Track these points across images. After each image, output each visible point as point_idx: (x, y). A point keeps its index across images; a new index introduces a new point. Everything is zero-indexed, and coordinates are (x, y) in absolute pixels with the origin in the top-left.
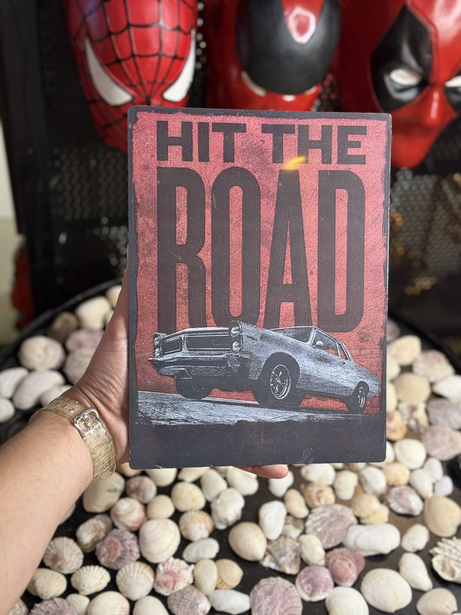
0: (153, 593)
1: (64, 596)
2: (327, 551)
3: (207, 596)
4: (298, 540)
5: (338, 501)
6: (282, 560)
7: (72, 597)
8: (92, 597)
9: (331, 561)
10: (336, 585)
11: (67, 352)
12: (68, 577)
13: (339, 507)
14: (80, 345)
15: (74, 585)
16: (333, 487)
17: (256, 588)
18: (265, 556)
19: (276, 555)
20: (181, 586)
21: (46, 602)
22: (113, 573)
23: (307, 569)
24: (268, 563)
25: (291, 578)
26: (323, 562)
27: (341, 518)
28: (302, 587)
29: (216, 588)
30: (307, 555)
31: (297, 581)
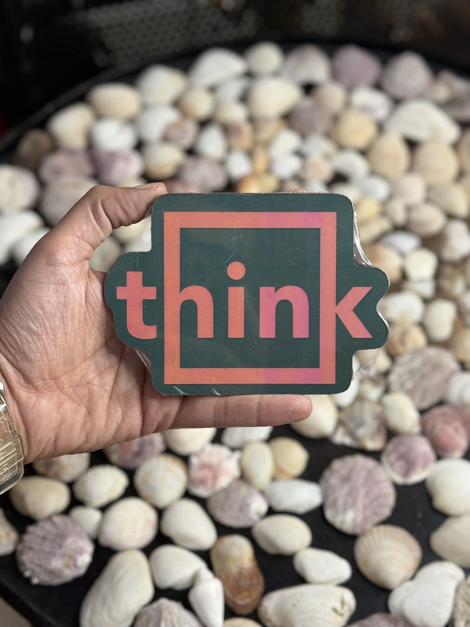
0: (188, 495)
1: (67, 512)
2: (422, 412)
3: (262, 493)
4: (380, 402)
5: (431, 342)
6: (361, 432)
7: (78, 513)
8: (104, 509)
9: (429, 426)
10: (439, 458)
11: (42, 184)
12: (71, 485)
13: (433, 352)
14: (58, 172)
15: (79, 495)
16: (422, 325)
17: (327, 474)
18: (336, 429)
19: (351, 425)
20: (224, 481)
21: (41, 524)
22: (130, 473)
23: (395, 441)
24: (341, 438)
25: (376, 455)
26: (417, 429)
27: (436, 366)
28: (392, 465)
29: (274, 479)
30: (395, 420)
31: (384, 458)
